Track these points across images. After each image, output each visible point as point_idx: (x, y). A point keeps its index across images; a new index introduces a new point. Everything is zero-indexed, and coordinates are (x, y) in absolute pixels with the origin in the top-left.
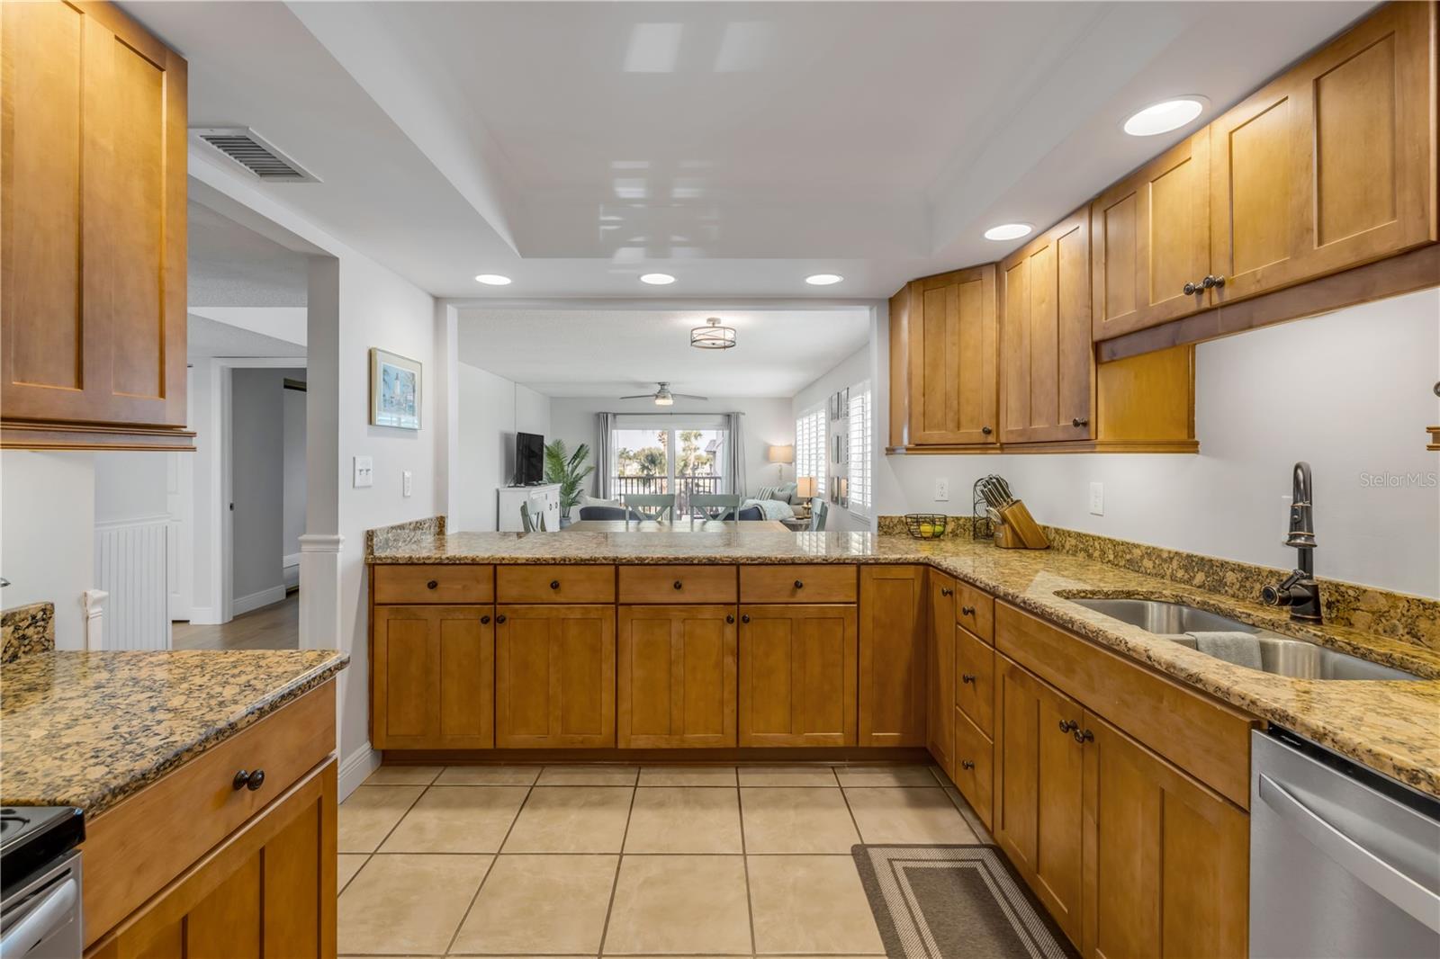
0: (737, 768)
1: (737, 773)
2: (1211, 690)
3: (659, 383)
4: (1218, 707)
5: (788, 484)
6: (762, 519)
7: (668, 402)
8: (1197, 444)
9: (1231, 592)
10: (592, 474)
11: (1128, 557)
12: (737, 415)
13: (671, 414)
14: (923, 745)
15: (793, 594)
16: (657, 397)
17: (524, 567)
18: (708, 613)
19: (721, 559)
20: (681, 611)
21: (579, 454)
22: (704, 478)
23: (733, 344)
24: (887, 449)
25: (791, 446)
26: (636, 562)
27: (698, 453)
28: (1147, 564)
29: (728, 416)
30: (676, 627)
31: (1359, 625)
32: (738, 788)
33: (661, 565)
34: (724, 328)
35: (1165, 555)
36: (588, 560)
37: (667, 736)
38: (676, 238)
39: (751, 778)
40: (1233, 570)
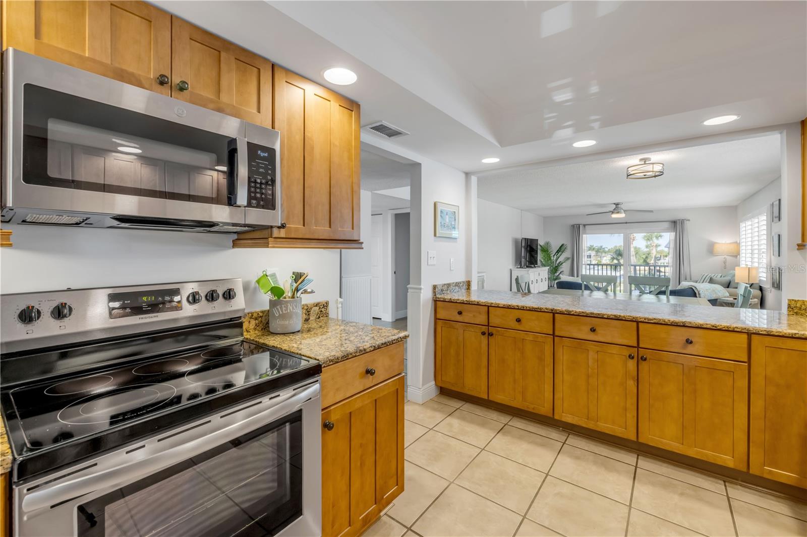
3: (614, 204)
6: (697, 297)
7: (622, 215)
10: (569, 262)
12: (682, 222)
13: (626, 223)
16: (613, 213)
17: (503, 309)
18: (614, 350)
20: (595, 346)
21: (561, 249)
23: (661, 174)
25: (734, 243)
26: (566, 312)
29: (675, 222)
30: (592, 355)
36: (537, 308)
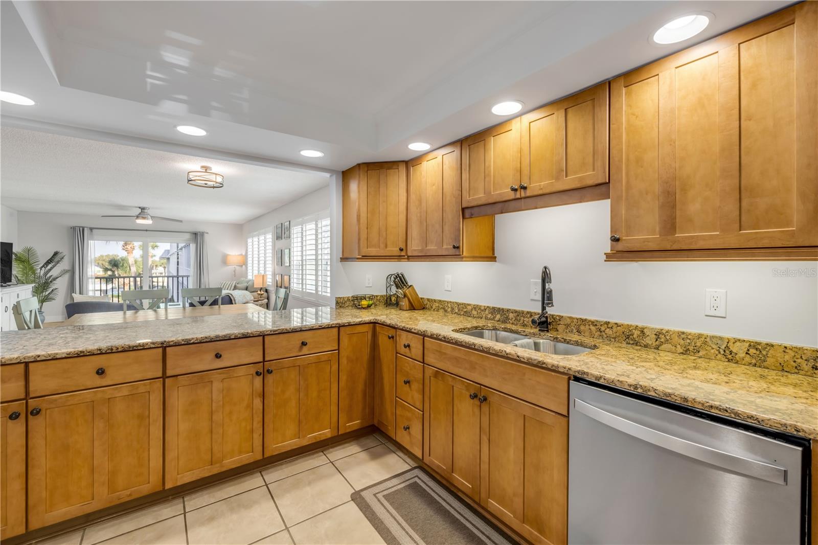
0: (260, 472)
1: (262, 476)
2: (550, 367)
3: (140, 208)
4: (553, 374)
5: (242, 279)
6: (232, 304)
7: (148, 222)
8: (496, 257)
9: (511, 322)
11: (465, 310)
12: (202, 234)
13: (147, 231)
14: (372, 424)
15: (301, 349)
16: (137, 217)
17: (65, 360)
18: (242, 371)
19: (252, 333)
20: (220, 374)
21: (54, 259)
22: (157, 277)
23: (221, 186)
24: (341, 258)
25: (242, 255)
26: (183, 343)
27: (154, 258)
28: (474, 312)
29: (195, 234)
30: (217, 385)
31: (560, 330)
32: (266, 485)
33: (204, 342)
34: (216, 174)
35: (483, 308)
36: (136, 346)
37: (209, 467)
38: (214, 104)
39: (273, 475)
40: (512, 313)
